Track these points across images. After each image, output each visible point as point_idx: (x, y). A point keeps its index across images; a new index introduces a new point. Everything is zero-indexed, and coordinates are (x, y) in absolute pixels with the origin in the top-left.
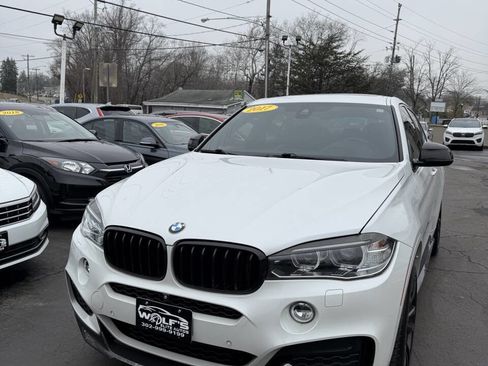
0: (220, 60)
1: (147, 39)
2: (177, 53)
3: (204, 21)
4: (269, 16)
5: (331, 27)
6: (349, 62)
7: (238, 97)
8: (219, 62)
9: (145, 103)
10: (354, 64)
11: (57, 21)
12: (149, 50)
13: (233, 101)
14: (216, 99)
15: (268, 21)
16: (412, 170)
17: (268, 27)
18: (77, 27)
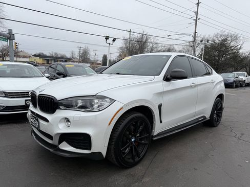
1: (151, 45)
3: (168, 36)
4: (196, 32)
5: (231, 36)
6: (232, 50)
10: (235, 51)
11: (107, 38)
15: (195, 35)
16: (164, 79)
17: (195, 37)
18: (114, 40)
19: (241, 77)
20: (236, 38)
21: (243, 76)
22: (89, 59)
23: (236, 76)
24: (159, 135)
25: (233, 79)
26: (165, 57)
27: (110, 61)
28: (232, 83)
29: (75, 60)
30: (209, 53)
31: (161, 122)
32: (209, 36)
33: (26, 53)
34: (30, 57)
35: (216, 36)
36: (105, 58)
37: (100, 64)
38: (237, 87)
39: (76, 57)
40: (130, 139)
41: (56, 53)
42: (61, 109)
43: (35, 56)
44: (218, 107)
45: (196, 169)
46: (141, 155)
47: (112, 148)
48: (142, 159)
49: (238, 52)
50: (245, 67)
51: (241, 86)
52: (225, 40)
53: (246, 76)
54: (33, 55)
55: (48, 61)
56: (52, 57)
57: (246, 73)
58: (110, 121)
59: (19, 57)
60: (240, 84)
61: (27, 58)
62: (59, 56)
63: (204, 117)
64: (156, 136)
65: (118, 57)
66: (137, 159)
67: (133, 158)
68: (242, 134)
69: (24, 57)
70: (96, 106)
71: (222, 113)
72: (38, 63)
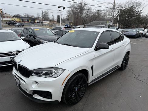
0: (105, 13)
2: (94, 12)
3: (98, 4)
4: (115, 2)
6: (137, 14)
7: (108, 23)
8: (105, 14)
9: (85, 25)
10: (138, 14)
12: (88, 12)
13: (107, 24)
14: (102, 24)
15: (115, 3)
16: (95, 50)
17: (114, 5)
18: (64, 8)
19: (140, 31)
20: (139, 5)
21: (142, 31)
22: (49, 18)
23: (137, 31)
24: (91, 82)
25: (136, 33)
26: (95, 33)
27: (62, 19)
28: (135, 35)
29: (40, 19)
30: (122, 16)
31: (93, 75)
32: (123, 3)
33: (8, 15)
34: (11, 17)
35: (127, 3)
36: (58, 17)
37: (55, 21)
38: (137, 37)
39: (40, 17)
40: (75, 89)
41: (27, 15)
42: (33, 75)
43: (14, 16)
44: (126, 59)
45: (112, 104)
46: (81, 97)
47: (64, 97)
48: (81, 98)
49: (140, 15)
50: (144, 24)
51: (140, 37)
52: (132, 7)
53: (144, 31)
54: (13, 16)
55: (23, 20)
56: (26, 18)
57: (143, 28)
58: (62, 83)
59: (4, 17)
60: (140, 35)
61: (9, 18)
62: (30, 16)
63: (118, 66)
64: (89, 83)
65: (67, 17)
66: (79, 99)
67: (76, 99)
68: (139, 75)
69: (7, 17)
70: (54, 73)
71: (128, 62)
72: (17, 22)
